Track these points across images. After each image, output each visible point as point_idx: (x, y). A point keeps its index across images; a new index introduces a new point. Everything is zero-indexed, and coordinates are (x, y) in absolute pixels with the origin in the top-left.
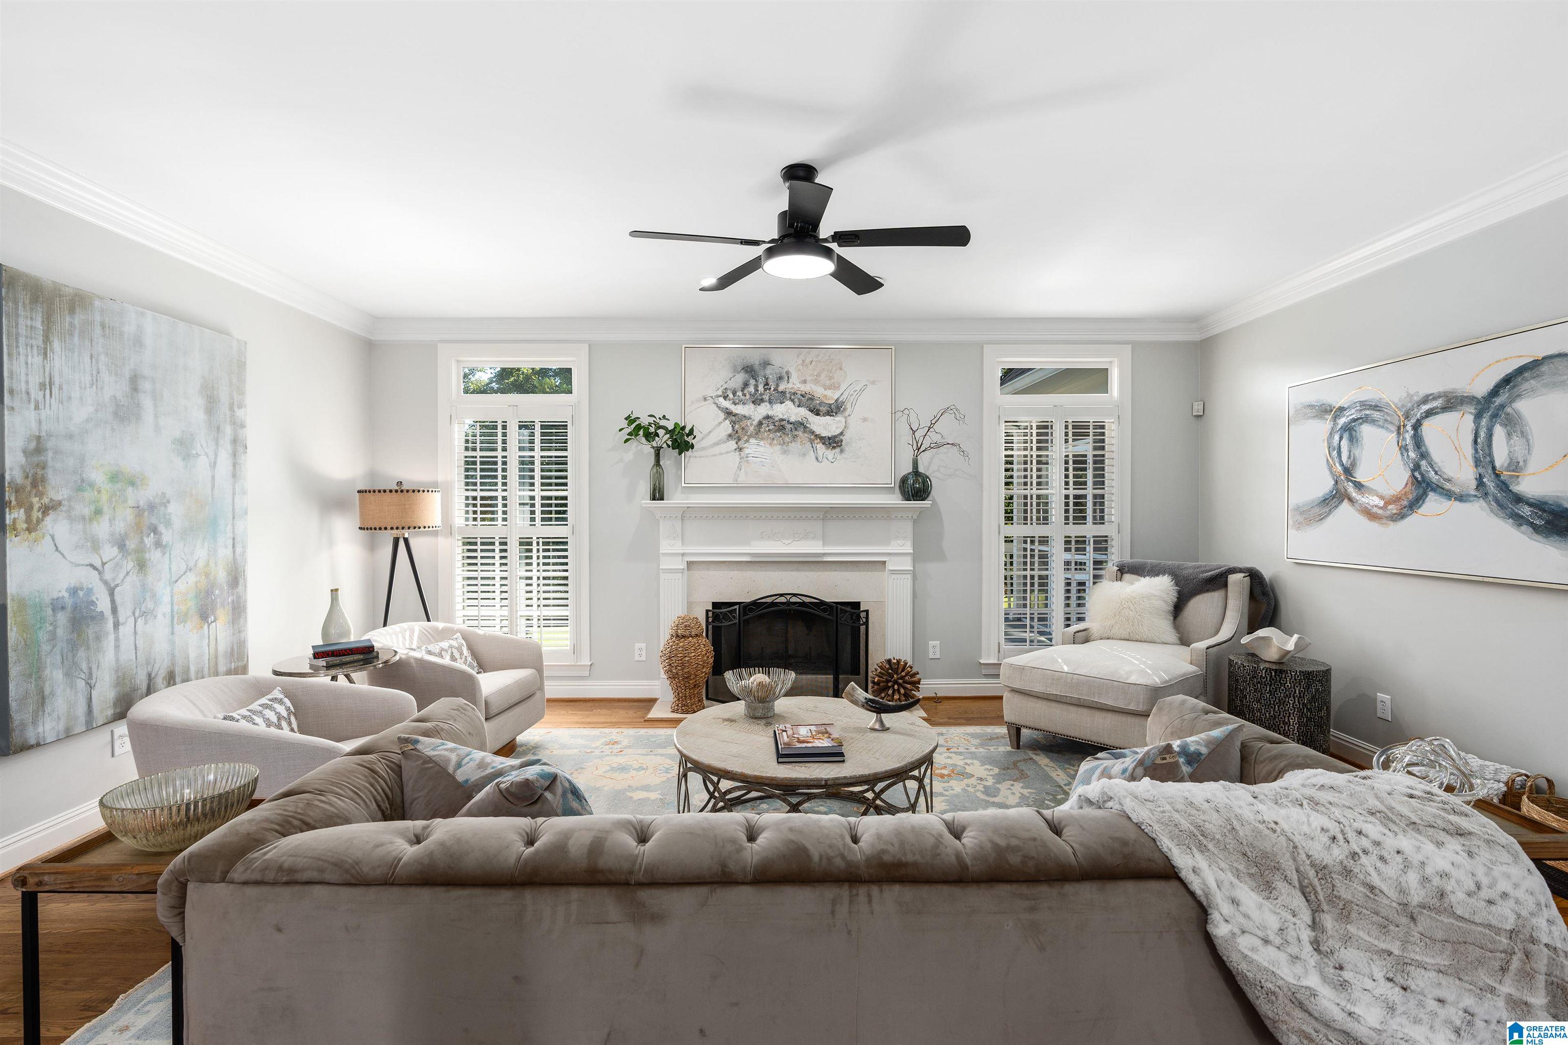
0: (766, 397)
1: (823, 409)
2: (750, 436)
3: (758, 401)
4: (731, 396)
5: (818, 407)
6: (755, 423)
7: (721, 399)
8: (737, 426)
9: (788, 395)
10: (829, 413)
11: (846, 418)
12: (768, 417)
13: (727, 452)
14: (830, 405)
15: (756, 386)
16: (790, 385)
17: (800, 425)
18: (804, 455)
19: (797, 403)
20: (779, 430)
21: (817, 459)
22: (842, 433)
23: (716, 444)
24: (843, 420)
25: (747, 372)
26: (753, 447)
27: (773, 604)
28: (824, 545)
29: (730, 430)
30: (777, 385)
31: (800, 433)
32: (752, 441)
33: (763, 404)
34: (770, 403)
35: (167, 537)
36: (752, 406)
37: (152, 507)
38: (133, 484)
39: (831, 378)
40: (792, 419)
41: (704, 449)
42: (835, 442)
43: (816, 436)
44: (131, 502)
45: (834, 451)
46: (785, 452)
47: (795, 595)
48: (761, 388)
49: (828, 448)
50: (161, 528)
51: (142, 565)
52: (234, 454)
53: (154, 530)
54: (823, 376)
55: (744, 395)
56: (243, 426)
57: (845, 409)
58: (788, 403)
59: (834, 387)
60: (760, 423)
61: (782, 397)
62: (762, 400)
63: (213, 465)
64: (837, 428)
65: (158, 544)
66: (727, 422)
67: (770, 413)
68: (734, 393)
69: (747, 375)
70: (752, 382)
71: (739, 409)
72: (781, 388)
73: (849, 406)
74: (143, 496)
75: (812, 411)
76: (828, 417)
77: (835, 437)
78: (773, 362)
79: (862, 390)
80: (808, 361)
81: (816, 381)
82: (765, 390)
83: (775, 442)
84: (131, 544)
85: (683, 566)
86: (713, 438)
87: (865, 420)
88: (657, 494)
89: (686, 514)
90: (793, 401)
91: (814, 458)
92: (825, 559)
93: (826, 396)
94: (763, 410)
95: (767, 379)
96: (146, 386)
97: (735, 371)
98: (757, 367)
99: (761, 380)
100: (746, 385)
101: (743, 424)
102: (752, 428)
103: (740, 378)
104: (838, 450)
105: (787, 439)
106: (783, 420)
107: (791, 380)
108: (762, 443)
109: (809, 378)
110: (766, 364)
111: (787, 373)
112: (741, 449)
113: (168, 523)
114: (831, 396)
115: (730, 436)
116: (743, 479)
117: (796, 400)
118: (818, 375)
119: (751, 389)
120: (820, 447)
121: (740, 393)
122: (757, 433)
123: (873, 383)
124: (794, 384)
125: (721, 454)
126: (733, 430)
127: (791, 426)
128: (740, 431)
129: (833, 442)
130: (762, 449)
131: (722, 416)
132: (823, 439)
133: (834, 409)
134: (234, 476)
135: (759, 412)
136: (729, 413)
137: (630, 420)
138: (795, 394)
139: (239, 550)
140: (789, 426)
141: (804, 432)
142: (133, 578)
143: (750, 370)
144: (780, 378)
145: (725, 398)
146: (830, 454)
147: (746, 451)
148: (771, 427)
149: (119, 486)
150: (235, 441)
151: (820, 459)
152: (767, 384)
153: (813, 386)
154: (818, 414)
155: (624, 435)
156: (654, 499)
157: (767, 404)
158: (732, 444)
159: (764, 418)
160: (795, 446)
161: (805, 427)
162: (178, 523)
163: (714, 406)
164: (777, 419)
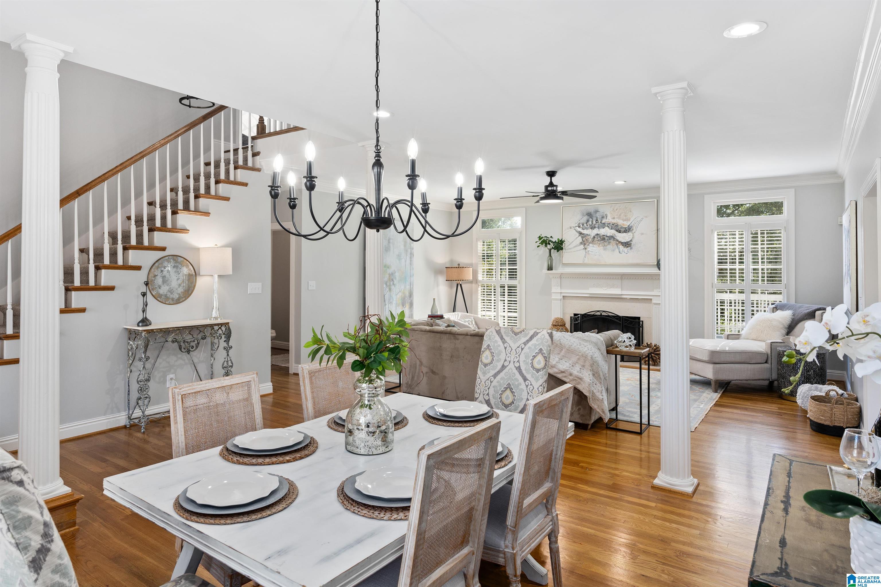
0: (597, 226)
1: (622, 230)
2: (590, 243)
3: (593, 228)
4: (581, 226)
5: (620, 229)
6: (592, 237)
7: (577, 228)
8: (584, 239)
9: (606, 225)
10: (625, 232)
11: (633, 233)
12: (597, 234)
13: (580, 250)
14: (626, 228)
15: (592, 221)
16: (607, 220)
17: (612, 237)
18: (614, 250)
19: (610, 228)
20: (602, 240)
21: (619, 252)
22: (631, 240)
23: (575, 247)
24: (632, 234)
25: (588, 215)
26: (591, 248)
27: (594, 315)
28: (622, 290)
29: (581, 241)
30: (602, 221)
31: (612, 241)
32: (591, 245)
33: (595, 229)
34: (598, 228)
35: (395, 282)
36: (590, 230)
37: (392, 274)
38: (388, 268)
39: (626, 216)
40: (608, 235)
41: (570, 249)
42: (628, 245)
43: (619, 242)
44: (388, 273)
45: (627, 248)
46: (605, 249)
47: (604, 311)
48: (594, 222)
49: (624, 247)
50: (394, 280)
51: (390, 290)
52: (411, 258)
53: (393, 280)
54: (622, 215)
55: (587, 225)
56: (413, 249)
57: (632, 230)
58: (607, 228)
59: (627, 220)
60: (594, 237)
61: (603, 225)
62: (595, 227)
63: (406, 261)
64: (629, 238)
65: (393, 284)
66: (580, 237)
67: (598, 233)
68: (583, 225)
69: (588, 217)
70: (591, 220)
71: (585, 232)
72: (603, 222)
73: (634, 228)
74: (390, 271)
75: (617, 231)
76: (625, 233)
77: (628, 242)
78: (600, 211)
79: (641, 221)
80: (615, 209)
81: (619, 218)
82: (596, 223)
83: (601, 245)
84: (388, 284)
85: (562, 297)
86: (574, 244)
87: (642, 234)
88: (550, 268)
89: (561, 276)
90: (608, 227)
91: (618, 252)
92: (622, 297)
93: (623, 224)
94: (596, 231)
95: (597, 218)
96: (391, 241)
97: (583, 215)
98: (592, 213)
99: (594, 219)
100: (588, 221)
101: (586, 238)
102: (590, 240)
103: (586, 218)
104: (629, 248)
105: (606, 244)
106: (604, 235)
107: (607, 218)
108: (595, 246)
109: (616, 217)
110: (596, 211)
111: (606, 215)
112: (586, 249)
113: (395, 279)
114: (626, 224)
115: (581, 243)
116: (586, 261)
117: (610, 227)
118: (620, 215)
119: (590, 223)
120: (621, 247)
121: (585, 225)
122: (593, 241)
123: (646, 217)
124: (609, 220)
125: (577, 251)
126: (583, 240)
127: (608, 238)
128: (585, 241)
129: (627, 245)
130: (594, 248)
131: (578, 234)
132: (622, 243)
133: (627, 230)
134: (411, 264)
135: (593, 233)
136: (581, 233)
137: (540, 238)
138: (609, 224)
139: (411, 286)
140: (607, 238)
141: (614, 240)
142: (388, 293)
143: (590, 215)
144: (603, 217)
145: (579, 227)
146: (626, 250)
147: (588, 249)
148: (599, 239)
149: (386, 268)
150: (411, 254)
151: (621, 252)
152: (597, 220)
153: (618, 220)
154: (620, 232)
155: (538, 244)
156: (548, 270)
157: (597, 229)
158: (582, 247)
159: (596, 235)
160: (609, 247)
161: (614, 238)
162: (397, 278)
163: (575, 231)
164: (601, 235)
